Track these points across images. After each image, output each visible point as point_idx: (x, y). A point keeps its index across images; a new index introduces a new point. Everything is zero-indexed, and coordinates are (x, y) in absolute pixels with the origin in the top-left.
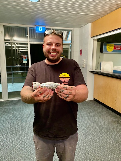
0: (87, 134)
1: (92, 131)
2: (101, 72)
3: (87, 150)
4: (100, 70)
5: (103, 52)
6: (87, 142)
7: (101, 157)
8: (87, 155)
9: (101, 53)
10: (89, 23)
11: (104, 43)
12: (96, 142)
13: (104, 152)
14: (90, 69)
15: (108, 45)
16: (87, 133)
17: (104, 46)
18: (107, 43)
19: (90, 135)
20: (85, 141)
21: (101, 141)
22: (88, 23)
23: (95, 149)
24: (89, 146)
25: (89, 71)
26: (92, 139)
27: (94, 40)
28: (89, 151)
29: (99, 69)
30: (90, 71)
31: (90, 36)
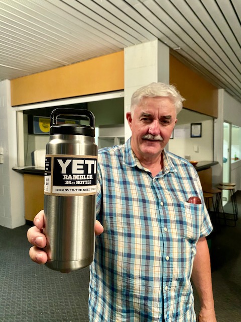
0: (30, 285)
1: (37, 277)
2: (36, 168)
3: (37, 309)
4: (34, 167)
5: (34, 133)
6: (34, 297)
7: (62, 309)
8: (39, 316)
9: (29, 135)
10: (6, 79)
11: (34, 116)
12: (49, 291)
13: (66, 299)
14: (13, 164)
15: (42, 121)
16: (30, 282)
17: (34, 122)
18: (38, 118)
19: (35, 284)
20: (29, 296)
21: (57, 286)
22: (3, 80)
23: (50, 301)
24: (40, 302)
25: (13, 169)
26: (41, 288)
27: (17, 112)
28: (40, 308)
29: (31, 164)
30: (15, 168)
31: (9, 104)
